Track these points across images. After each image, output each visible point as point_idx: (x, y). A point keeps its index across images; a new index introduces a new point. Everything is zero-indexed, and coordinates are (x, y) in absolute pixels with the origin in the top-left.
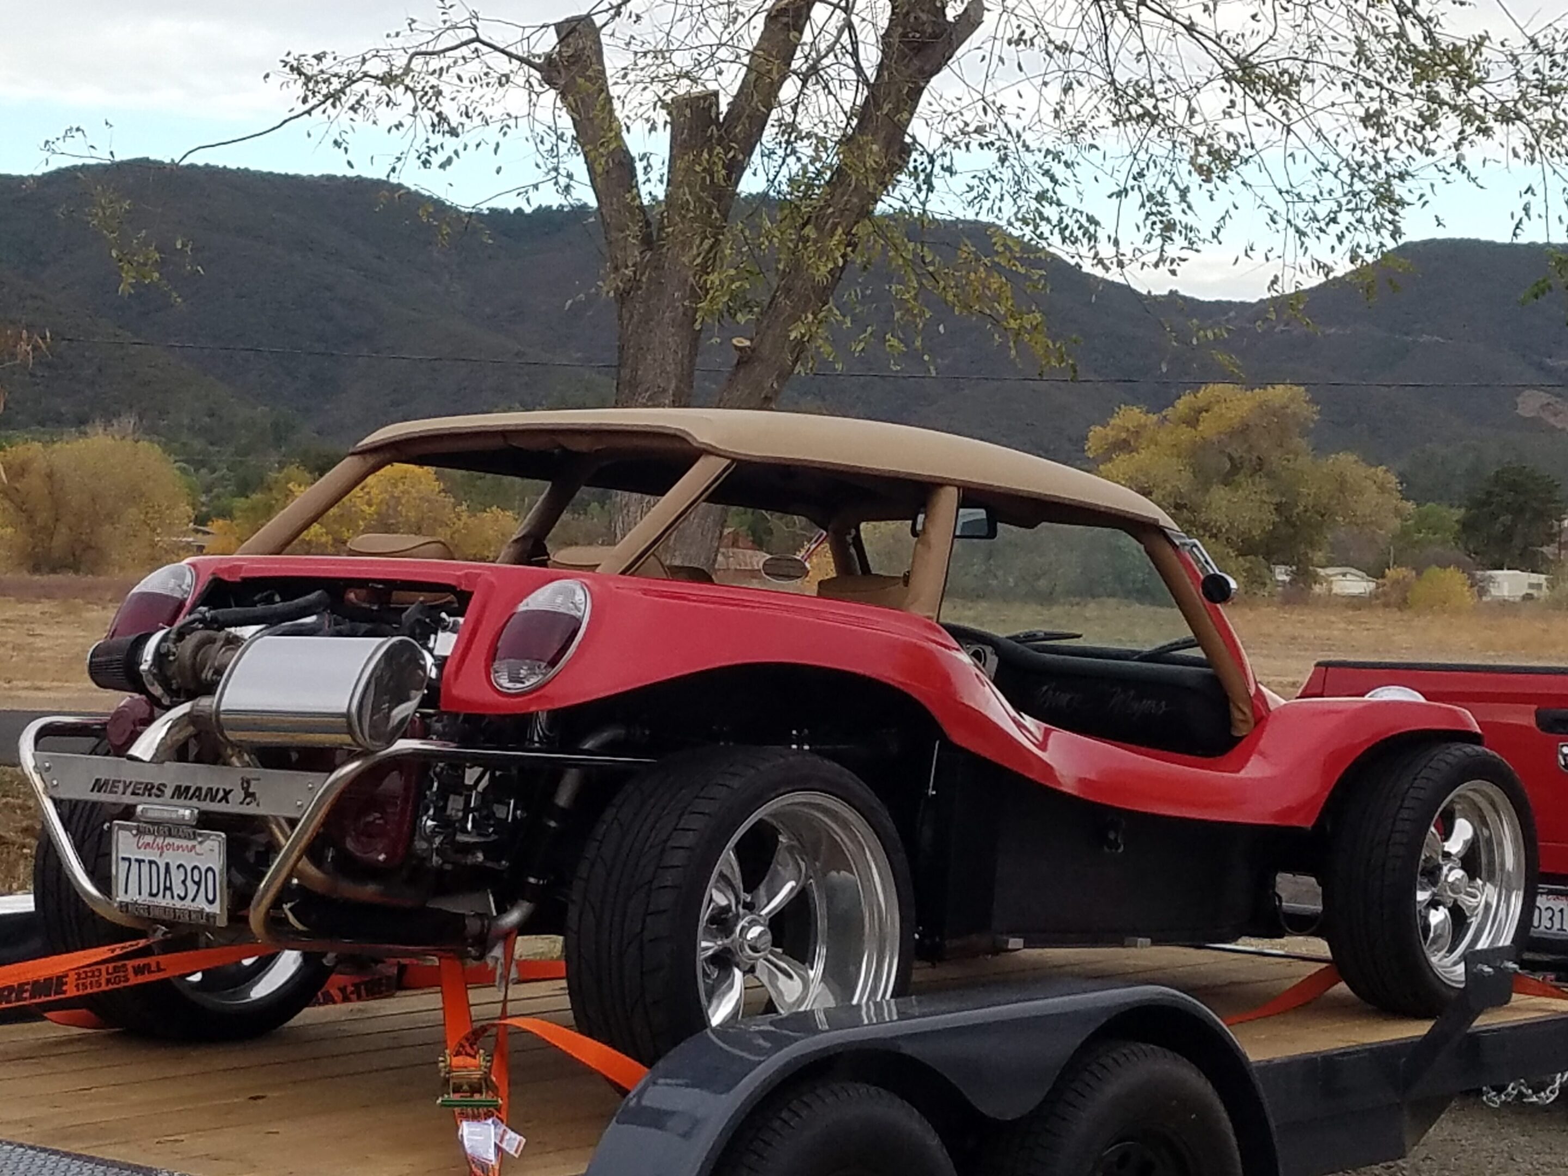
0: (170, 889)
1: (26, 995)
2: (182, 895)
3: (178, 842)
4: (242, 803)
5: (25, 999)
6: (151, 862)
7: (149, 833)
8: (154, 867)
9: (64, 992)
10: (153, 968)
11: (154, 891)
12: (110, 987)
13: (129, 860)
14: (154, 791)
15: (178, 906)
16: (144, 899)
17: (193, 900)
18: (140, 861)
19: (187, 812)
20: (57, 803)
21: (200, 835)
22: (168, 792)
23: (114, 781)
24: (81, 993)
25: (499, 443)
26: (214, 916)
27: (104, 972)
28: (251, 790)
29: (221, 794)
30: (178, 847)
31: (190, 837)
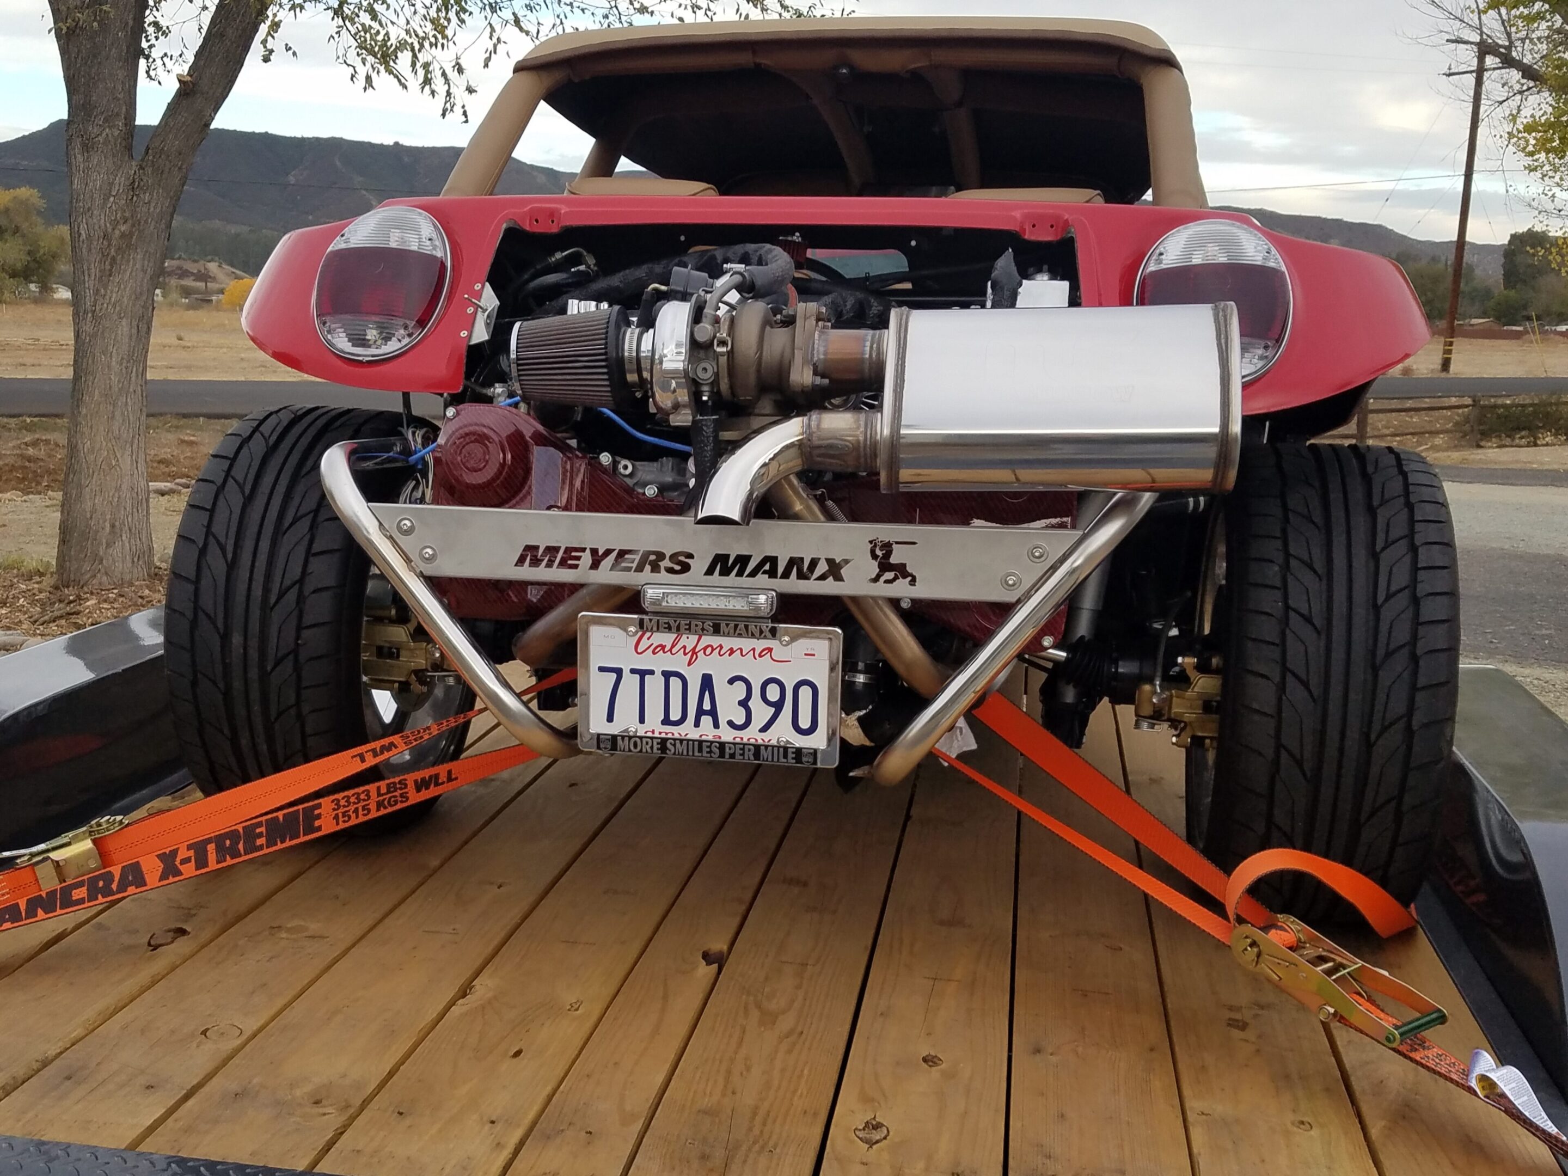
0: (713, 713)
1: (261, 841)
2: (740, 721)
3: (735, 642)
4: (876, 580)
5: (261, 848)
6: (667, 675)
7: (669, 629)
8: (675, 683)
9: (319, 828)
10: (443, 777)
11: (675, 715)
12: (383, 812)
13: (619, 672)
14: (666, 563)
15: (725, 738)
16: (654, 726)
17: (764, 729)
18: (642, 674)
19: (762, 599)
20: (437, 585)
21: (786, 632)
22: (699, 565)
23: (568, 550)
24: (342, 826)
26: (815, 752)
27: (374, 794)
28: (893, 560)
29: (822, 568)
30: (732, 651)
31: (761, 635)
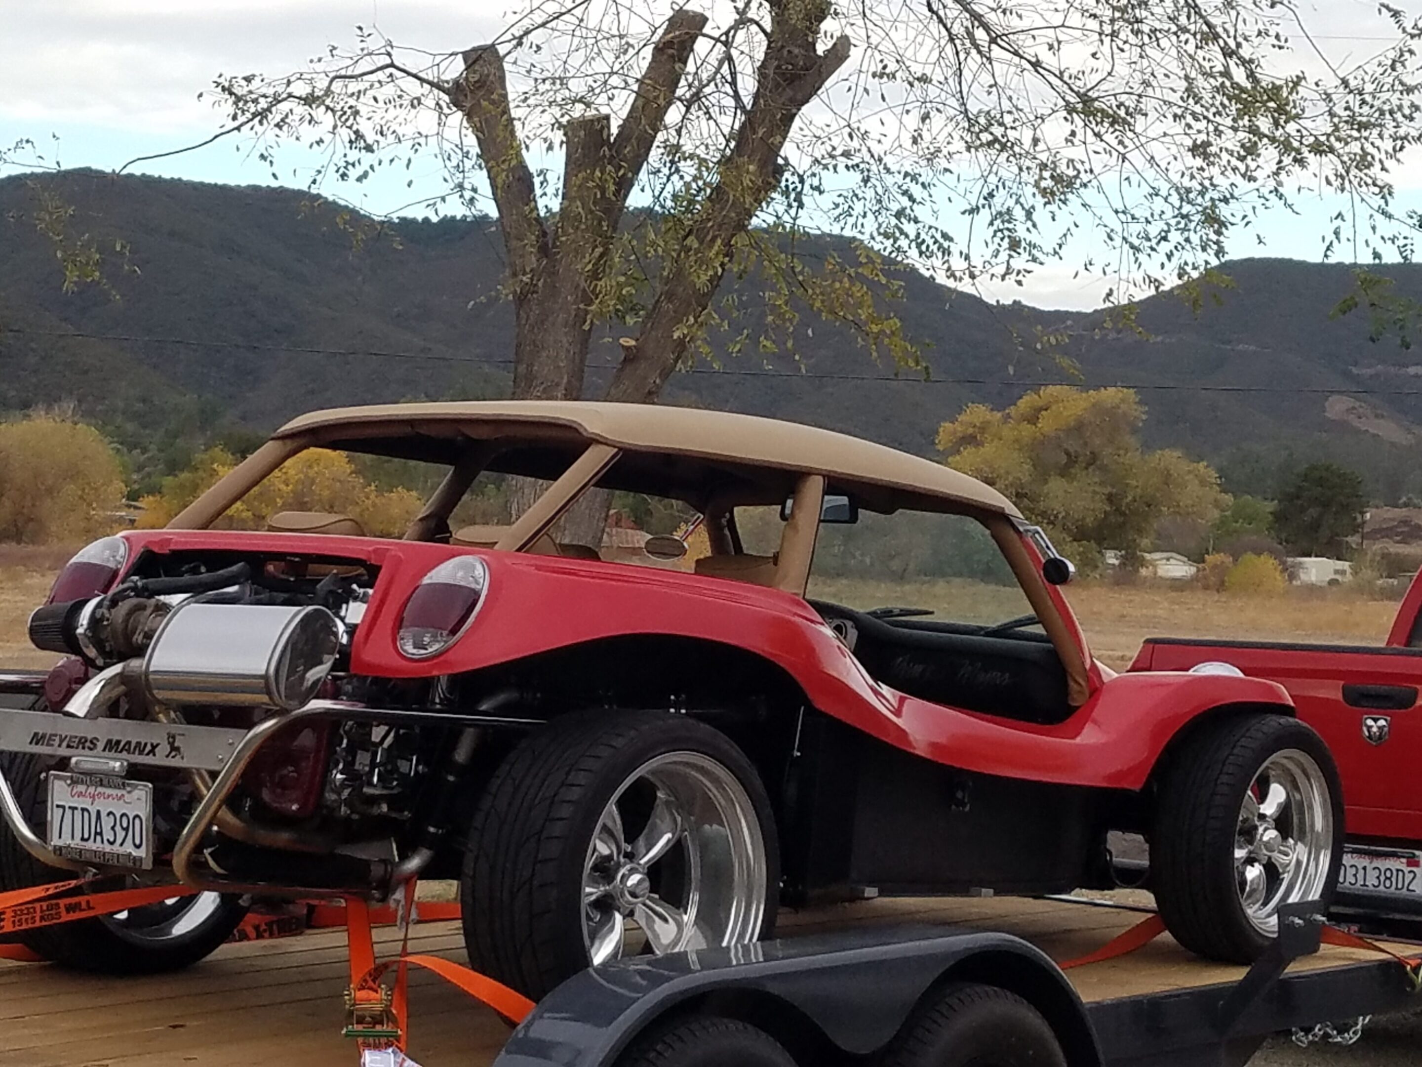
0: (101, 834)
2: (112, 839)
3: (109, 791)
4: (167, 756)
6: (83, 810)
7: (82, 782)
8: (86, 814)
9: (3, 927)
10: (84, 906)
11: (86, 836)
12: (44, 923)
13: (63, 807)
14: (88, 744)
15: (107, 850)
16: (77, 843)
17: (122, 844)
18: (73, 809)
19: (118, 764)
21: (129, 785)
22: (100, 745)
23: (51, 735)
24: (17, 928)
25: (408, 429)
26: (141, 859)
27: (38, 910)
28: (176, 744)
29: (149, 748)
30: (109, 796)
31: (117, 787)
